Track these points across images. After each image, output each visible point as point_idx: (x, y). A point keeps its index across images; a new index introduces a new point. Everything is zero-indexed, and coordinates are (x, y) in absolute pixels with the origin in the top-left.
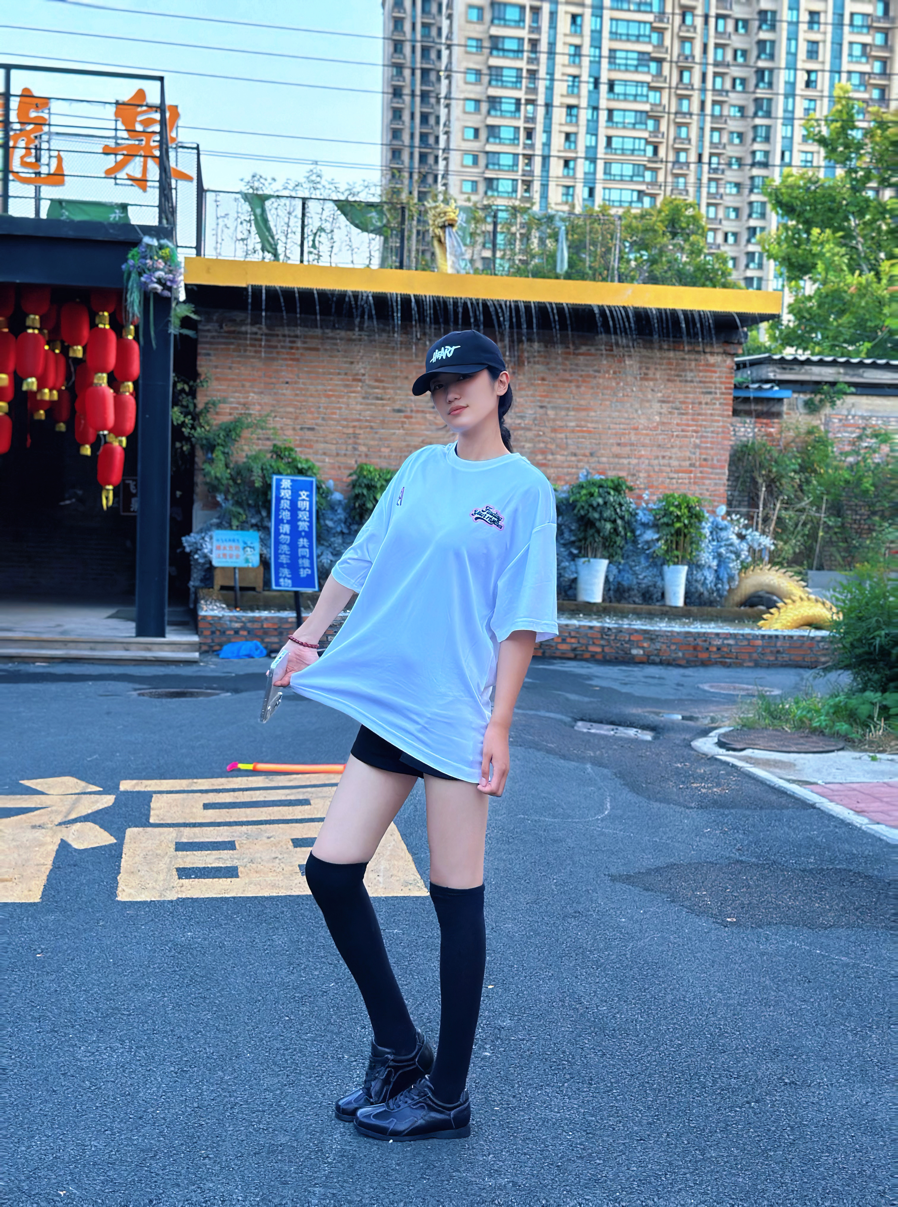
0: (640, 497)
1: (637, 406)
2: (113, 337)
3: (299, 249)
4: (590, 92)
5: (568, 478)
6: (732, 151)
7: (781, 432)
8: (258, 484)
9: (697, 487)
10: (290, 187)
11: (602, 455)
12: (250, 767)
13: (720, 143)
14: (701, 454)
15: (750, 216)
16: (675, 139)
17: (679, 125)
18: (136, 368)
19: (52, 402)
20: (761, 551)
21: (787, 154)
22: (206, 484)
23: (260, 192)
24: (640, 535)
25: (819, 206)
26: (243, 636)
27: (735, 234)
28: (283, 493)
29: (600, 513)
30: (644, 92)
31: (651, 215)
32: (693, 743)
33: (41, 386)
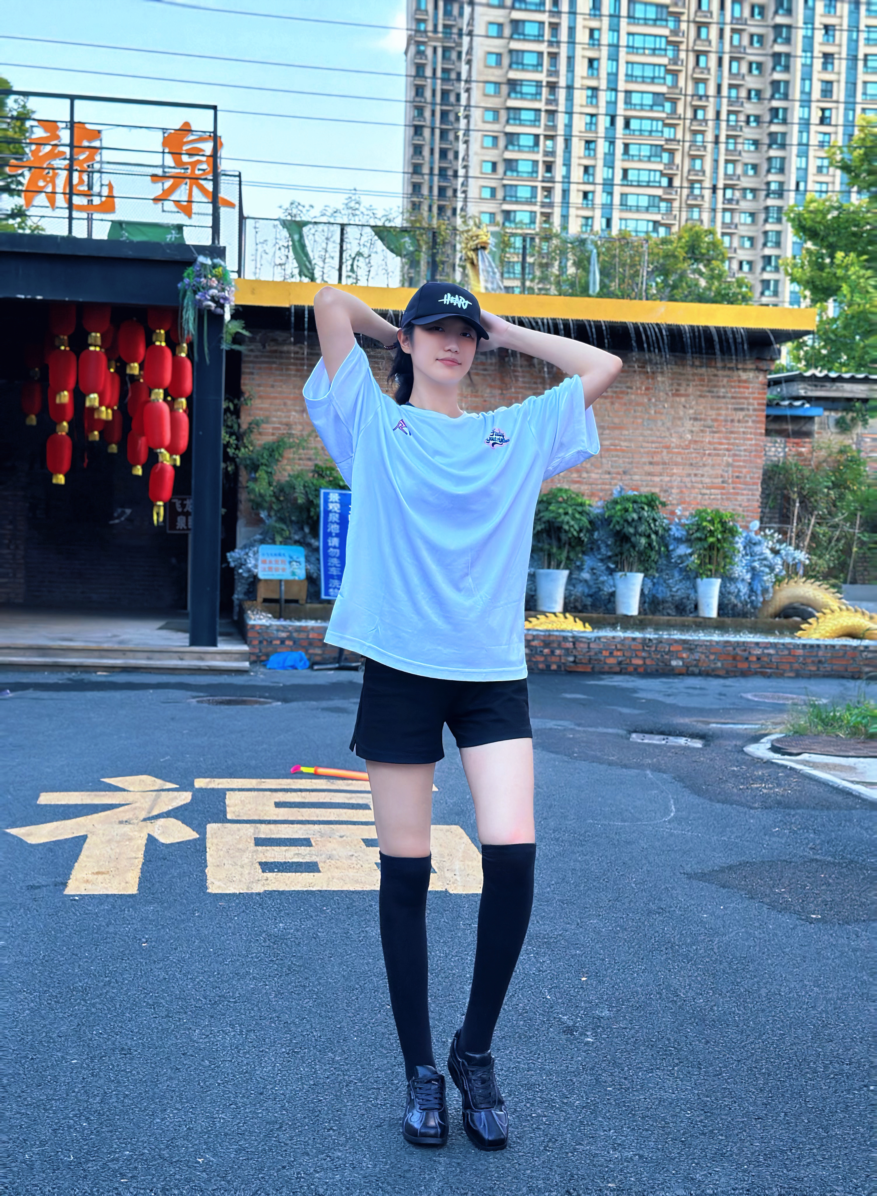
0: (673, 513)
1: (669, 424)
2: (168, 353)
3: (337, 273)
4: (606, 128)
5: (601, 494)
6: (745, 182)
7: (811, 452)
8: (300, 501)
9: (729, 503)
10: (328, 214)
11: (635, 474)
12: (311, 770)
13: (734, 174)
14: (733, 472)
15: (765, 245)
16: (689, 171)
17: (693, 158)
18: (188, 385)
19: (106, 422)
20: (795, 565)
21: (802, 183)
22: (251, 500)
23: (298, 219)
24: (673, 550)
25: (842, 231)
26: (288, 646)
27: (750, 263)
28: (331, 506)
29: (636, 528)
30: (660, 129)
31: (671, 242)
32: (745, 749)
33: (101, 404)
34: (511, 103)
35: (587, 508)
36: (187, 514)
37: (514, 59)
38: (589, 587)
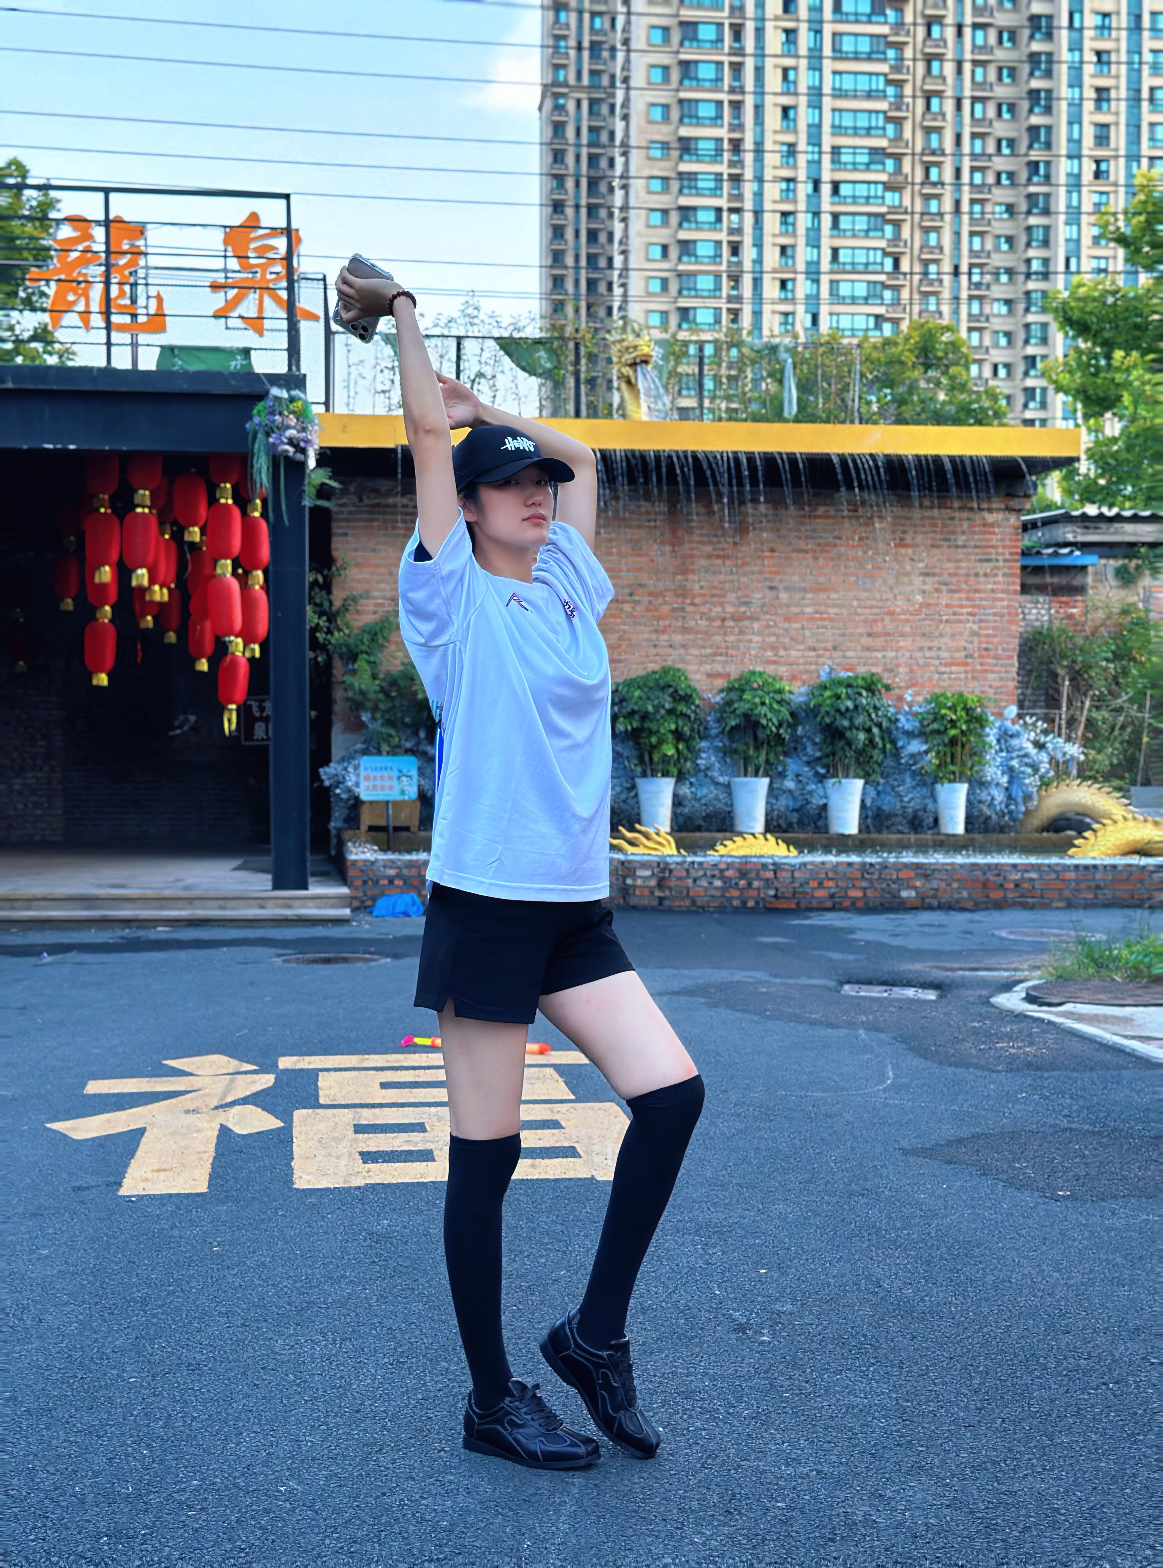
0: (901, 699)
1: (891, 582)
2: (237, 513)
4: (808, 196)
5: (805, 677)
6: (998, 261)
7: (1086, 613)
9: (976, 683)
10: (442, 324)
11: (849, 649)
12: (427, 1042)
13: (982, 250)
14: (980, 642)
15: (1027, 342)
16: (922, 248)
17: (927, 230)
18: (265, 552)
19: (161, 604)
20: (1066, 762)
21: (1073, 262)
22: (348, 699)
24: (904, 747)
25: (1121, 323)
26: (398, 887)
27: (1008, 366)
29: (851, 719)
30: (880, 193)
31: (896, 344)
32: (993, 1000)
33: (152, 581)
34: (684, 167)
35: (787, 696)
36: (266, 720)
37: (686, 112)
38: (795, 799)
